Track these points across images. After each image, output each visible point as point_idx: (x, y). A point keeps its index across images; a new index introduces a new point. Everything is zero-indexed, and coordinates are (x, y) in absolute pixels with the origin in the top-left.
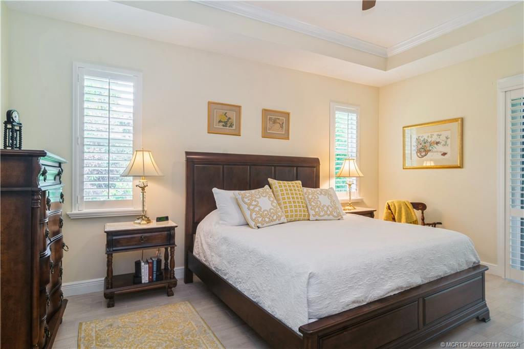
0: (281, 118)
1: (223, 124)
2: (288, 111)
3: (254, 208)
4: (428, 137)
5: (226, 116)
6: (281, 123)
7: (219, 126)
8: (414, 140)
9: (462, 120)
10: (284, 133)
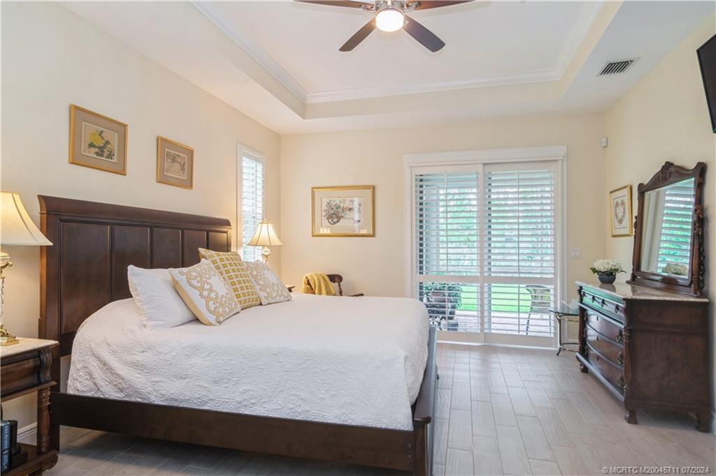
0: (182, 155)
1: (97, 150)
2: (191, 146)
3: (209, 294)
4: (341, 202)
5: (102, 138)
6: (182, 163)
7: (89, 152)
8: (324, 204)
9: (374, 188)
10: (185, 179)
